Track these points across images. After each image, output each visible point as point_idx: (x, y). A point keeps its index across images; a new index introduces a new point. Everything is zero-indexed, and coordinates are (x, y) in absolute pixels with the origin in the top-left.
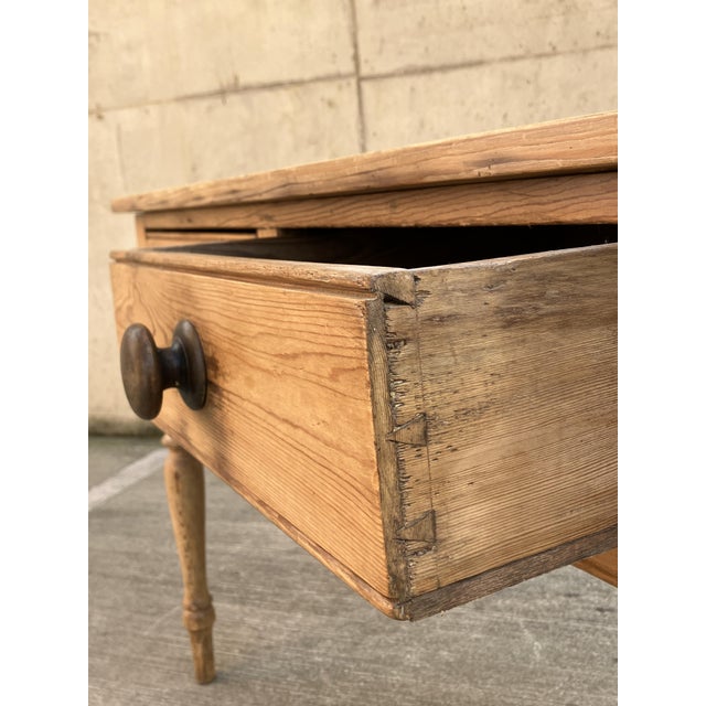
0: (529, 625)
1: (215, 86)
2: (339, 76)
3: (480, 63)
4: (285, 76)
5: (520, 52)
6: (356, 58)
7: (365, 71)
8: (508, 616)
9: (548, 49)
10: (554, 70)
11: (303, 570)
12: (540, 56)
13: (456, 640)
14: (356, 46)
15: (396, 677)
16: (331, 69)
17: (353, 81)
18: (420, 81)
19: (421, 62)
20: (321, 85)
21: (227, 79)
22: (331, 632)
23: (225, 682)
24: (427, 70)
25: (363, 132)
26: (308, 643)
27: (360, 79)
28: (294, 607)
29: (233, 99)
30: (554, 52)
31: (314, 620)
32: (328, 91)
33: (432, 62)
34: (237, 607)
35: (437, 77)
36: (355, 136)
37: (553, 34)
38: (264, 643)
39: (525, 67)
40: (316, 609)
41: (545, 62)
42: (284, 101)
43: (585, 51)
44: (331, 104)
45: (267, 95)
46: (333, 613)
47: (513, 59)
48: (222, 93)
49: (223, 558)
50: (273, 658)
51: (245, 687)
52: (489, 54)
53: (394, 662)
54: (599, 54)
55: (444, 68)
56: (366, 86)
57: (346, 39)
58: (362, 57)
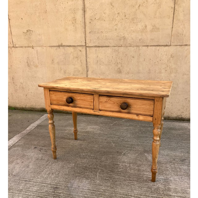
1: (58, 45)
2: (82, 46)
3: (108, 46)
4: (72, 45)
5: (115, 45)
6: (86, 43)
7: (87, 45)
9: (120, 45)
10: (122, 49)
12: (119, 46)
13: (102, 144)
14: (86, 40)
15: (94, 149)
16: (81, 44)
17: (85, 47)
18: (97, 49)
19: (98, 45)
20: (79, 47)
21: (60, 44)
22: (84, 143)
24: (99, 47)
25: (86, 57)
26: (81, 145)
27: (86, 47)
29: (61, 48)
30: (122, 46)
31: (81, 142)
32: (80, 48)
33: (100, 45)
34: (69, 140)
35: (101, 48)
36: (85, 57)
37: (121, 43)
39: (116, 48)
41: (120, 48)
42: (71, 49)
43: (127, 47)
44: (80, 51)
45: (68, 47)
46: (84, 141)
47: (114, 46)
48: (59, 46)
50: (76, 147)
52: (110, 45)
54: (129, 47)
55: (102, 47)
56: (87, 48)
57: (84, 39)
58: (87, 43)
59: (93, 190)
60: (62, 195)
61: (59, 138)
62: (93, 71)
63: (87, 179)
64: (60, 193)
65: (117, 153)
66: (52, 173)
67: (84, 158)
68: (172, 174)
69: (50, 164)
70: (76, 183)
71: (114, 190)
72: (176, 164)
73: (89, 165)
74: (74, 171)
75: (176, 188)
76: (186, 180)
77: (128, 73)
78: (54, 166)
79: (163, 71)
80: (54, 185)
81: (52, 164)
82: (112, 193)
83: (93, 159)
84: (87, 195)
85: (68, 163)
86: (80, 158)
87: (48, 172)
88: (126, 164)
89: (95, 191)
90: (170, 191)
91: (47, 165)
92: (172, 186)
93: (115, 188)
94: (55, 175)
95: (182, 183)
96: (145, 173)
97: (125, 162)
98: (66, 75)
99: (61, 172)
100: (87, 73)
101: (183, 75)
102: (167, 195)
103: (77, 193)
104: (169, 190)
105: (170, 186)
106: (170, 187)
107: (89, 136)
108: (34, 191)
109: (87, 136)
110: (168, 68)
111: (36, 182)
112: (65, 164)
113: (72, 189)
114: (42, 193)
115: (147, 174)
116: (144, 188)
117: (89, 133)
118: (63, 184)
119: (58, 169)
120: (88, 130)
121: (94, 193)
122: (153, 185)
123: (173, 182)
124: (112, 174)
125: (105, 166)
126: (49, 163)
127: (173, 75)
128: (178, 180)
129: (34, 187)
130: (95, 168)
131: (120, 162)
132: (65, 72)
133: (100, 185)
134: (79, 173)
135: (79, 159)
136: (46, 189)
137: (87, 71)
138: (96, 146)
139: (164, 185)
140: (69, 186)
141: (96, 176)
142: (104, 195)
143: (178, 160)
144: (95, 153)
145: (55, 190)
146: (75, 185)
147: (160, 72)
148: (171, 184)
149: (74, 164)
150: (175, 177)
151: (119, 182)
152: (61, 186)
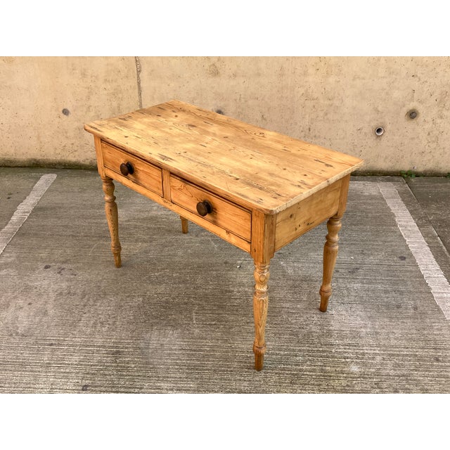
0: (212, 240)
8: (206, 238)
11: (135, 228)
13: (192, 247)
15: (177, 259)
22: (153, 248)
23: (125, 266)
26: (146, 252)
28: (137, 241)
31: (145, 245)
38: (132, 253)
40: (145, 241)
46: (151, 242)
49: (102, 225)
50: (137, 258)
51: (133, 267)
53: (175, 255)
59: (191, 350)
60: (133, 366)
61: (94, 239)
62: (152, 71)
63: (174, 327)
64: (128, 363)
65: (224, 265)
66: (102, 323)
67: (160, 283)
68: (335, 303)
69: (91, 302)
70: (155, 338)
71: (229, 345)
72: (341, 280)
73: (174, 299)
74: (145, 314)
75: (342, 329)
76: (358, 312)
77: (235, 75)
78: (100, 306)
79: (311, 71)
80: (112, 347)
81: (95, 301)
82: (227, 352)
83: (179, 283)
84: (181, 360)
85: (128, 296)
86: (152, 283)
87: (92, 322)
88: (247, 289)
89: (194, 351)
90: (331, 336)
91: (85, 306)
92: (335, 326)
93: (232, 342)
94: (107, 326)
95: (352, 318)
96: (284, 305)
97: (244, 285)
98: (86, 82)
99: (119, 318)
100: (138, 77)
101: (354, 79)
102: (326, 345)
103: (161, 359)
104: (329, 333)
105: (331, 326)
106: (331, 328)
107: (159, 228)
108: (75, 363)
109: (155, 229)
110: (322, 64)
111: (72, 346)
112: (122, 300)
113: (150, 351)
114: (91, 366)
115: (288, 305)
116: (284, 334)
117: (158, 222)
118: (128, 344)
119: (110, 313)
120: (153, 213)
121: (192, 354)
122: (300, 328)
123: (336, 317)
124: (221, 312)
125: (205, 297)
126: (88, 300)
127: (332, 80)
128: (344, 313)
129: (71, 355)
130: (186, 304)
131: (234, 287)
132: (84, 75)
133: (202, 338)
134: (156, 318)
135: (150, 286)
136: (97, 357)
137: (139, 72)
138: (180, 253)
139: (319, 325)
140: (142, 345)
141: (192, 320)
142: (213, 356)
143: (343, 271)
144: (180, 269)
145: (116, 358)
146: (154, 343)
147: (305, 74)
148: (332, 323)
149: (141, 299)
150: (340, 308)
151: (237, 328)
152: (127, 348)
